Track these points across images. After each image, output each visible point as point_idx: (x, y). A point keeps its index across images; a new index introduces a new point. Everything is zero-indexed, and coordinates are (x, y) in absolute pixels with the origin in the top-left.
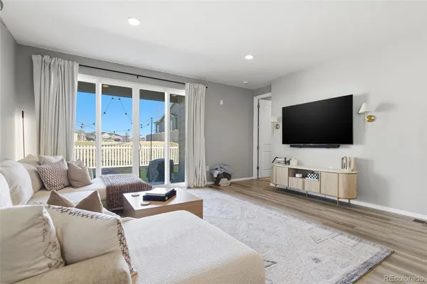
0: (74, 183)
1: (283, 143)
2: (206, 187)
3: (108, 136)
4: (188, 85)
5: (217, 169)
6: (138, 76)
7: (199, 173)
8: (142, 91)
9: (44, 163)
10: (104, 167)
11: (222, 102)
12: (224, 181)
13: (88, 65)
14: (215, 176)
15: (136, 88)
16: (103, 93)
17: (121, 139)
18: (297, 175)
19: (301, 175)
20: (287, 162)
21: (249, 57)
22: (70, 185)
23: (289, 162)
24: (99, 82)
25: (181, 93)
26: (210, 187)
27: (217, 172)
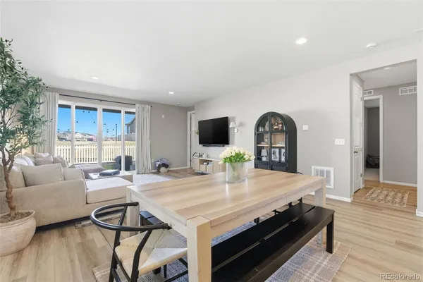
2: (150, 173)
3: (81, 136)
4: (137, 105)
5: (158, 161)
6: (101, 100)
7: (146, 163)
8: (104, 109)
9: (38, 157)
11: (163, 116)
12: (163, 169)
14: (157, 166)
15: (100, 107)
17: (94, 138)
18: (204, 163)
19: (206, 163)
20: (201, 156)
21: (172, 93)
24: (73, 104)
26: (154, 173)
27: (158, 163)
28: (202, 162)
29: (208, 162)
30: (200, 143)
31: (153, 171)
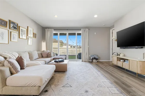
0: (48, 57)
1: (117, 47)
2: (88, 62)
4: (82, 29)
5: (92, 56)
6: (67, 29)
7: (86, 57)
8: (69, 33)
10: (69, 54)
11: (95, 33)
12: (94, 61)
13: (56, 29)
14: (92, 58)
16: (60, 35)
18: (121, 61)
19: (123, 61)
22: (47, 57)
23: (119, 55)
24: (59, 32)
25: (80, 32)
27: (92, 57)
28: (119, 59)
29: (124, 60)
30: (118, 46)
31: (90, 61)
